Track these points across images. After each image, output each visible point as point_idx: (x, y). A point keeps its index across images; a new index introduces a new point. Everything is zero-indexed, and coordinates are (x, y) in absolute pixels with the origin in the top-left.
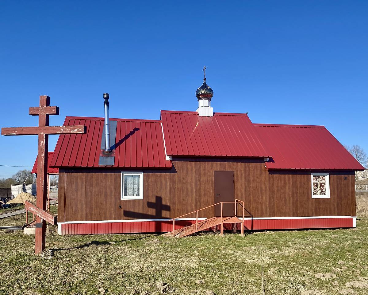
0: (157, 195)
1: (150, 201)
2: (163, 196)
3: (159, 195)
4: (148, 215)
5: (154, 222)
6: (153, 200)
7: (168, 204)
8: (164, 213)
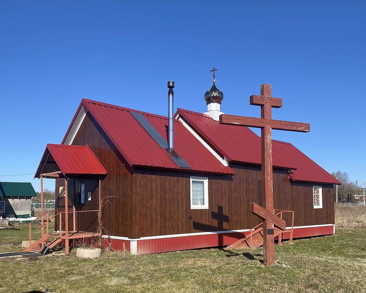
0: (219, 205)
1: (214, 211)
2: (223, 206)
3: (220, 205)
4: (212, 227)
5: (217, 235)
6: (216, 210)
7: (227, 215)
8: (225, 225)
